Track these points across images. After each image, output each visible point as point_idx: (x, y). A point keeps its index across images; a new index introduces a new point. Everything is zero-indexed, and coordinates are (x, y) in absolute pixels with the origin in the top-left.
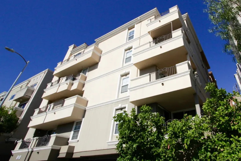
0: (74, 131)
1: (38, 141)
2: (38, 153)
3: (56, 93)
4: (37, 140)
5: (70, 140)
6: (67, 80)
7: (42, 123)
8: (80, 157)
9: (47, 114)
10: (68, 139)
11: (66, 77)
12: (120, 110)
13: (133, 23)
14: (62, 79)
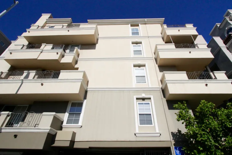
0: (69, 114)
1: (9, 118)
2: (16, 136)
3: (36, 59)
4: (8, 116)
5: (65, 124)
6: (53, 48)
7: (14, 93)
8: (88, 147)
9: (22, 83)
10: (62, 122)
11: (53, 46)
12: (142, 100)
14: (46, 46)
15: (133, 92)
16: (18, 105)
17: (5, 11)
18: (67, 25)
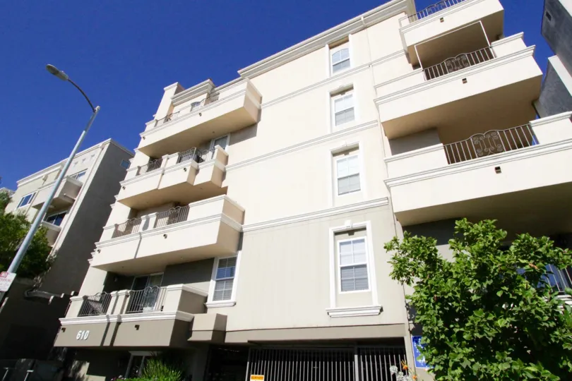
0: (217, 281)
1: (128, 299)
2: (137, 327)
3: (157, 189)
4: (127, 296)
5: (210, 302)
6: (180, 160)
7: (133, 257)
8: (246, 341)
9: (141, 238)
10: (206, 299)
11: (179, 154)
12: (347, 235)
13: (341, 32)
14: (168, 159)
15: (328, 218)
16: (152, 275)
17: (84, 132)
18: (205, 96)
